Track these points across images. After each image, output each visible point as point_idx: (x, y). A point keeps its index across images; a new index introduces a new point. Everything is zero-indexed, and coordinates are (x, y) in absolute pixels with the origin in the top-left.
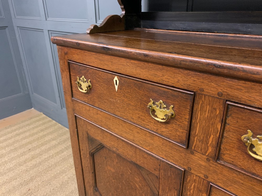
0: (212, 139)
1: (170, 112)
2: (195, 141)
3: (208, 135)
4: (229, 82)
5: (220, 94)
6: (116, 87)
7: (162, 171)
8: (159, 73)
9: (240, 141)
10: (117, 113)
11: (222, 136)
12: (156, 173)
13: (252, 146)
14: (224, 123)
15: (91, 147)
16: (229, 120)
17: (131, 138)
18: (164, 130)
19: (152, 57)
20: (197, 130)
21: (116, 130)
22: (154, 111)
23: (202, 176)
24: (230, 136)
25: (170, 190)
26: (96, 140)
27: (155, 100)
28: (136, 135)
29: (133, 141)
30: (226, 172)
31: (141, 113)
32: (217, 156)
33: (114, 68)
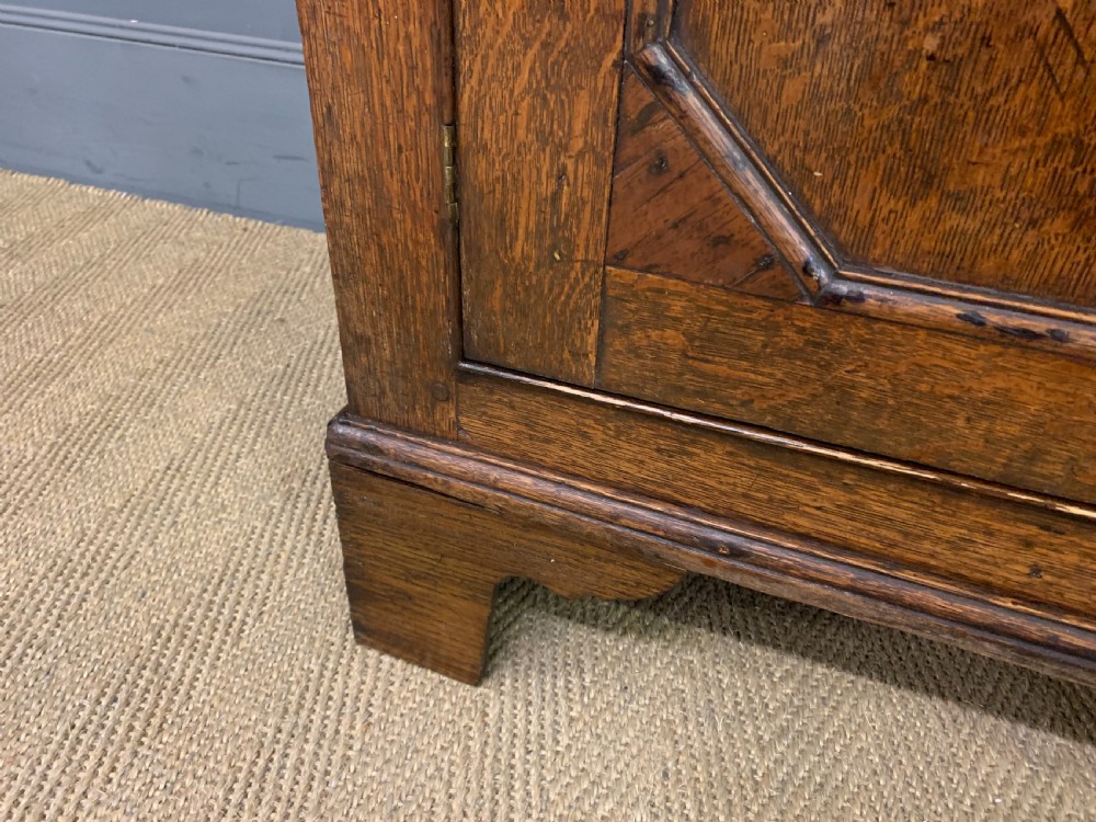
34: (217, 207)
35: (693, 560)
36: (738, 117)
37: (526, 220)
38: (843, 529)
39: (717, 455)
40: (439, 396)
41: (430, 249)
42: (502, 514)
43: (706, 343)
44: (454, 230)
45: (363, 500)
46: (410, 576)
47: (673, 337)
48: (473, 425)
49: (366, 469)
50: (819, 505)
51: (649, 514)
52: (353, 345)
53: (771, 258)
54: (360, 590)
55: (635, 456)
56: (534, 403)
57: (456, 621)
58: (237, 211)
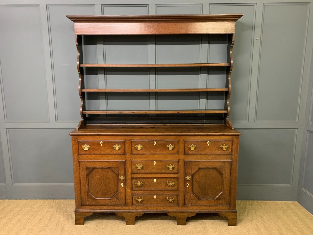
0: (130, 150)
1: (120, 146)
2: (127, 152)
3: (129, 149)
4: (131, 137)
5: (130, 139)
6: (101, 145)
7: (119, 165)
8: (116, 138)
9: (135, 147)
10: (102, 153)
11: (132, 148)
12: (117, 166)
13: (137, 148)
14: (132, 145)
15: (88, 172)
16: (132, 144)
17: (108, 159)
18: (118, 152)
19: (114, 134)
20: (127, 149)
21: (101, 159)
22: (115, 148)
23: (129, 160)
24: (133, 147)
25: (122, 169)
26: (91, 167)
27: (115, 145)
28: (109, 157)
29: (108, 160)
30: (134, 156)
31: (111, 150)
32: (132, 153)
33: (101, 139)
34: (50, 199)
35: (93, 212)
36: (91, 193)
37: (84, 198)
38: (99, 208)
39: (93, 207)
40: (81, 207)
41: (80, 200)
42: (84, 212)
43: (92, 202)
44: (81, 199)
45: (76, 214)
46: (79, 218)
47: (91, 202)
48: (82, 208)
49: (77, 212)
50: (98, 208)
51: (91, 210)
52: (76, 205)
53: (93, 198)
54: (76, 221)
55: (90, 208)
56: (86, 206)
57: (82, 221)
58: (52, 199)
